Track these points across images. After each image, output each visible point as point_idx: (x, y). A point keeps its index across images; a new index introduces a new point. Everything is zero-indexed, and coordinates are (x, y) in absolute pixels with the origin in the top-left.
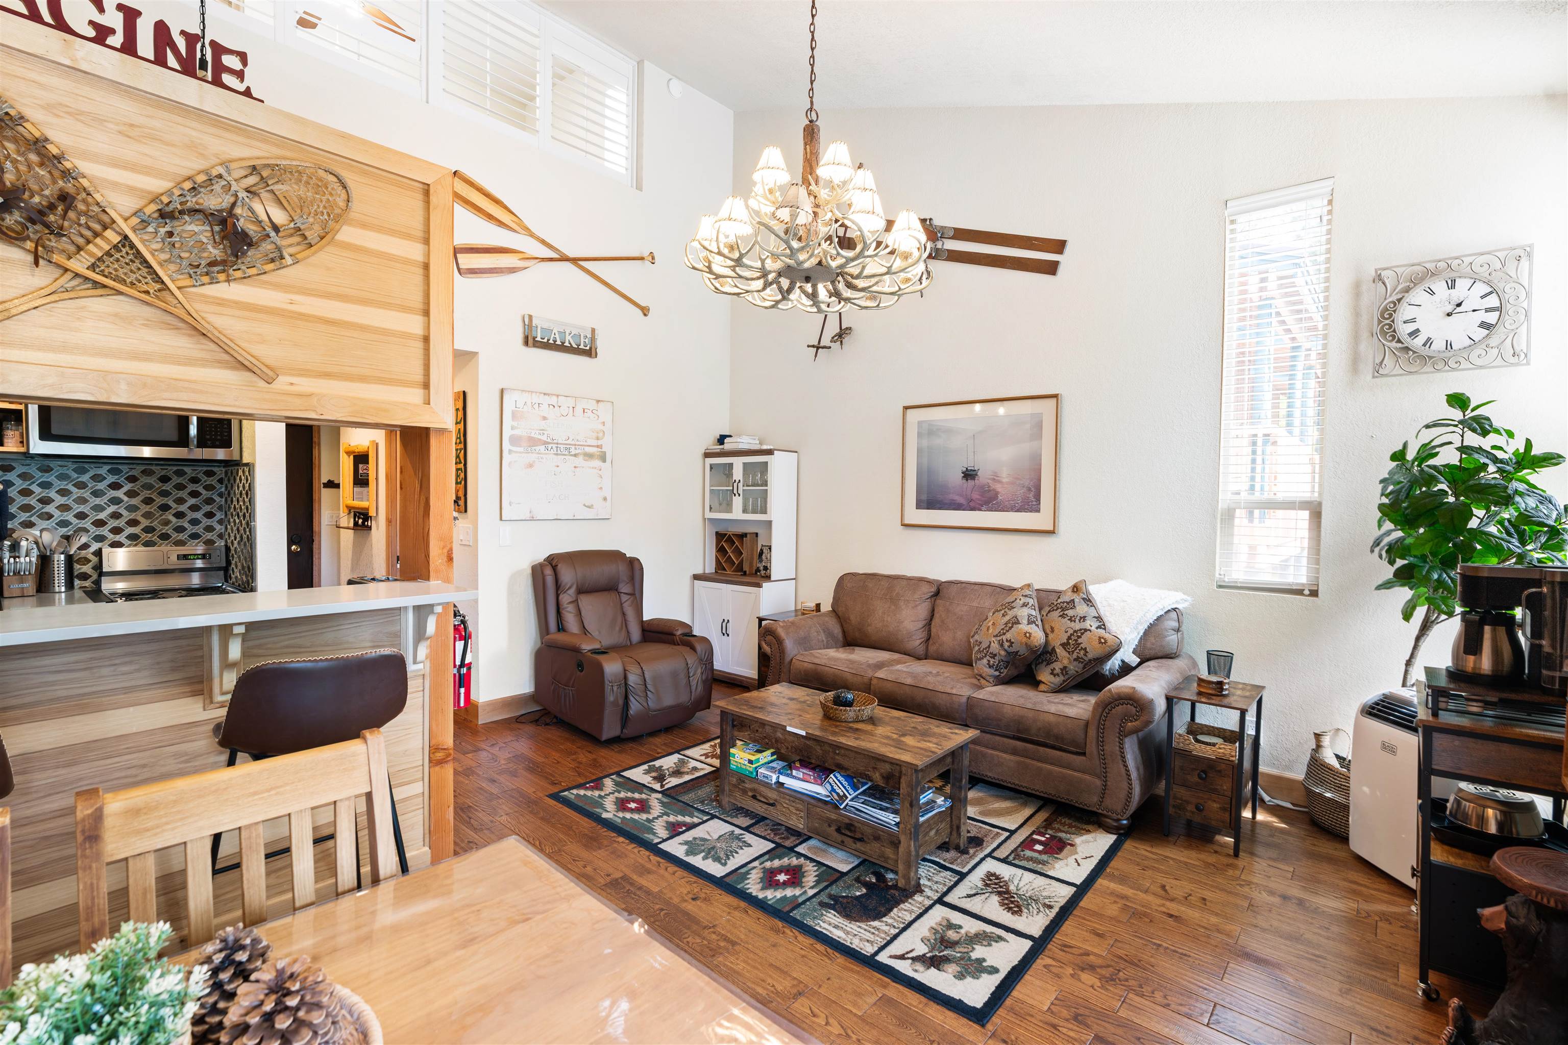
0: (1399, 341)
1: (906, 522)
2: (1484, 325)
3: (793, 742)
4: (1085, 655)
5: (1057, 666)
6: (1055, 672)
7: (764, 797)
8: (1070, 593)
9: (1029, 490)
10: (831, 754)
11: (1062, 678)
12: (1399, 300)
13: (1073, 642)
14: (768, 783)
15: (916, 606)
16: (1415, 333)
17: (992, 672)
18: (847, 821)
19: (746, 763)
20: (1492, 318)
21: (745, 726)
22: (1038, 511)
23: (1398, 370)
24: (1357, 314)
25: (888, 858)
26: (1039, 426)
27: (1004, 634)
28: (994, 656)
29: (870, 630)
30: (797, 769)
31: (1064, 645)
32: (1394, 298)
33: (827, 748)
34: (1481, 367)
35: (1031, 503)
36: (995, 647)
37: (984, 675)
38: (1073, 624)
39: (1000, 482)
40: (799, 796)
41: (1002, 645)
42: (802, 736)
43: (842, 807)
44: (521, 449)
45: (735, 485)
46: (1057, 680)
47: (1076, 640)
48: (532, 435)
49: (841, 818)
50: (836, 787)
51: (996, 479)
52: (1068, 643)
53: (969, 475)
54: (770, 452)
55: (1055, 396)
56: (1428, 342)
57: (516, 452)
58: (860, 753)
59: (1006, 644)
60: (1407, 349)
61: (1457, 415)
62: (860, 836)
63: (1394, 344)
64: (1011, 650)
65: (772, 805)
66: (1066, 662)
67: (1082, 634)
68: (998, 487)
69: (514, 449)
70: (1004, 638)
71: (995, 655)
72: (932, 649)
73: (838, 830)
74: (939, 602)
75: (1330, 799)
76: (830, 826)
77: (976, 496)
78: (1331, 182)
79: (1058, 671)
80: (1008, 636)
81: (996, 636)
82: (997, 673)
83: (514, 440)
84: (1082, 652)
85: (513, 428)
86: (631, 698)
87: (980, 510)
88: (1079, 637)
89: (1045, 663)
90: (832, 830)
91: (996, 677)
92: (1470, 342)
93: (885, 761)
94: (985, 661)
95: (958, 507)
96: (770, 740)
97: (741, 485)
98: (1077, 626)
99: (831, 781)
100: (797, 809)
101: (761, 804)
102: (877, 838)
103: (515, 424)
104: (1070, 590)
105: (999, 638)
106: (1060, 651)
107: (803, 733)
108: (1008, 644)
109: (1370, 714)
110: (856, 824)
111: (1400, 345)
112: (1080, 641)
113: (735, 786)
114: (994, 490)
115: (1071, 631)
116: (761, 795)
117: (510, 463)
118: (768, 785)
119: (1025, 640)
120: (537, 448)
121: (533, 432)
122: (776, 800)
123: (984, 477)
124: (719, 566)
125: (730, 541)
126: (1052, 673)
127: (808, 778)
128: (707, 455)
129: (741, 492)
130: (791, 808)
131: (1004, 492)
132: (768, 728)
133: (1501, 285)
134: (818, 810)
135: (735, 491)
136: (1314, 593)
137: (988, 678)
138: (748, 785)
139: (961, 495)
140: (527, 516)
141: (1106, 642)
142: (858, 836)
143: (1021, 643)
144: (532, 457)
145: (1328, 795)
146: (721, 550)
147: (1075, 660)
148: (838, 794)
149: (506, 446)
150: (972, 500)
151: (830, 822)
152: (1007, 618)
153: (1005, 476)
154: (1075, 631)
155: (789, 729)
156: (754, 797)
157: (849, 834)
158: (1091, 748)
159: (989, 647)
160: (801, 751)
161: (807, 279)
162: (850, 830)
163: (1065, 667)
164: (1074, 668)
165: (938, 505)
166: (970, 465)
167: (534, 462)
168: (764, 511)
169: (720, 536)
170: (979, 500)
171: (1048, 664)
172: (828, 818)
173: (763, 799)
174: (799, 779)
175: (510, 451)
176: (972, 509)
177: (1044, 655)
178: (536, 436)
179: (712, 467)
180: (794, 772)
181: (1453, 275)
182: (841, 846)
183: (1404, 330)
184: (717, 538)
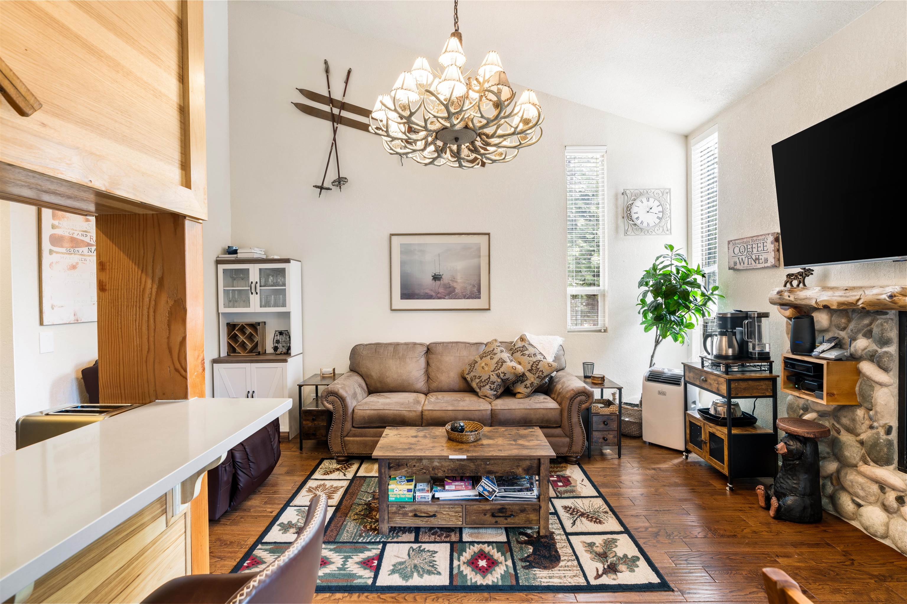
0: (633, 221)
1: (393, 308)
2: (658, 218)
3: (449, 465)
4: (542, 374)
5: (528, 383)
6: (527, 386)
7: (425, 513)
8: (519, 342)
9: (474, 286)
10: (483, 466)
11: (531, 389)
12: (632, 204)
13: (534, 368)
14: (426, 502)
15: (418, 361)
16: (637, 218)
17: (493, 393)
18: (499, 507)
19: (406, 492)
20: (660, 215)
21: (402, 465)
22: (480, 298)
23: (633, 234)
24: (617, 207)
25: (532, 520)
26: (479, 250)
27: (499, 369)
28: (493, 383)
29: (389, 380)
30: (449, 484)
31: (530, 371)
32: (630, 202)
33: (479, 462)
34: (658, 234)
35: (476, 295)
36: (494, 378)
37: (488, 395)
38: (531, 359)
39: (457, 282)
40: (457, 502)
41: (498, 376)
42: (464, 459)
43: (491, 499)
44: (63, 250)
45: (253, 286)
46: (528, 390)
47: (536, 367)
48: (75, 236)
49: (494, 507)
50: (487, 487)
51: (454, 280)
52: (532, 369)
53: (436, 278)
54: (287, 261)
55: (488, 234)
56: (642, 223)
57: (57, 253)
58: (506, 459)
59: (502, 375)
60: (635, 225)
61: (669, 252)
62: (510, 513)
63: (631, 222)
64: (505, 378)
65: (434, 516)
66: (532, 380)
67: (539, 363)
68: (455, 285)
69: (55, 249)
70: (500, 371)
71: (495, 382)
72: (434, 385)
73: (493, 515)
74: (431, 356)
75: (628, 421)
76: (485, 515)
77: (441, 290)
78: (605, 148)
79: (528, 385)
80: (502, 370)
81: (494, 371)
82: (495, 393)
83: (56, 240)
84: (541, 373)
85: (53, 227)
86: (240, 473)
87: (444, 299)
88: (537, 365)
89: (520, 382)
90: (488, 518)
91: (494, 395)
92: (654, 224)
93: (527, 459)
94: (488, 387)
95: (430, 297)
96: (427, 470)
97: (258, 285)
98: (534, 359)
99: (483, 484)
100: (456, 512)
101: (422, 519)
102: (523, 511)
103: (56, 223)
104: (519, 340)
105: (496, 372)
106: (528, 374)
107: (465, 457)
108: (503, 375)
109: (648, 380)
110: (507, 507)
111: (633, 223)
112: (538, 367)
113: (395, 513)
114: (453, 287)
115: (532, 363)
116: (421, 512)
117: (51, 265)
118: (426, 503)
119: (513, 371)
120: (80, 250)
121: (76, 233)
122: (436, 512)
123: (446, 279)
124: (232, 350)
125: (242, 329)
126: (526, 387)
127: (460, 488)
128: (218, 262)
129: (258, 291)
130: (450, 513)
131: (458, 288)
132: (425, 462)
133: (663, 203)
134: (475, 507)
135: (253, 291)
136: (605, 331)
137: (490, 397)
138: (408, 508)
139: (432, 290)
140: (72, 319)
141: (552, 366)
142: (509, 513)
143: (511, 373)
144: (74, 259)
145: (627, 419)
146: (233, 337)
147: (537, 377)
148: (489, 491)
149: (46, 245)
150: (439, 293)
151: (485, 512)
152: (495, 360)
153: (459, 278)
154: (534, 362)
155: (451, 457)
156: (416, 516)
157: (501, 515)
158: (565, 422)
159: (489, 378)
160: (456, 470)
161: (456, 139)
162: (502, 512)
163: (532, 383)
164: (537, 382)
165: (416, 297)
166: (437, 272)
167: (77, 263)
168: (284, 305)
169: (231, 327)
170: (443, 292)
171: (522, 382)
172: (483, 510)
173: (423, 515)
174: (451, 491)
175: (51, 252)
176: (440, 298)
177: (521, 378)
178: (78, 237)
179: (225, 271)
180: (447, 487)
181: (649, 196)
182: (495, 526)
183: (634, 216)
184: (228, 328)
